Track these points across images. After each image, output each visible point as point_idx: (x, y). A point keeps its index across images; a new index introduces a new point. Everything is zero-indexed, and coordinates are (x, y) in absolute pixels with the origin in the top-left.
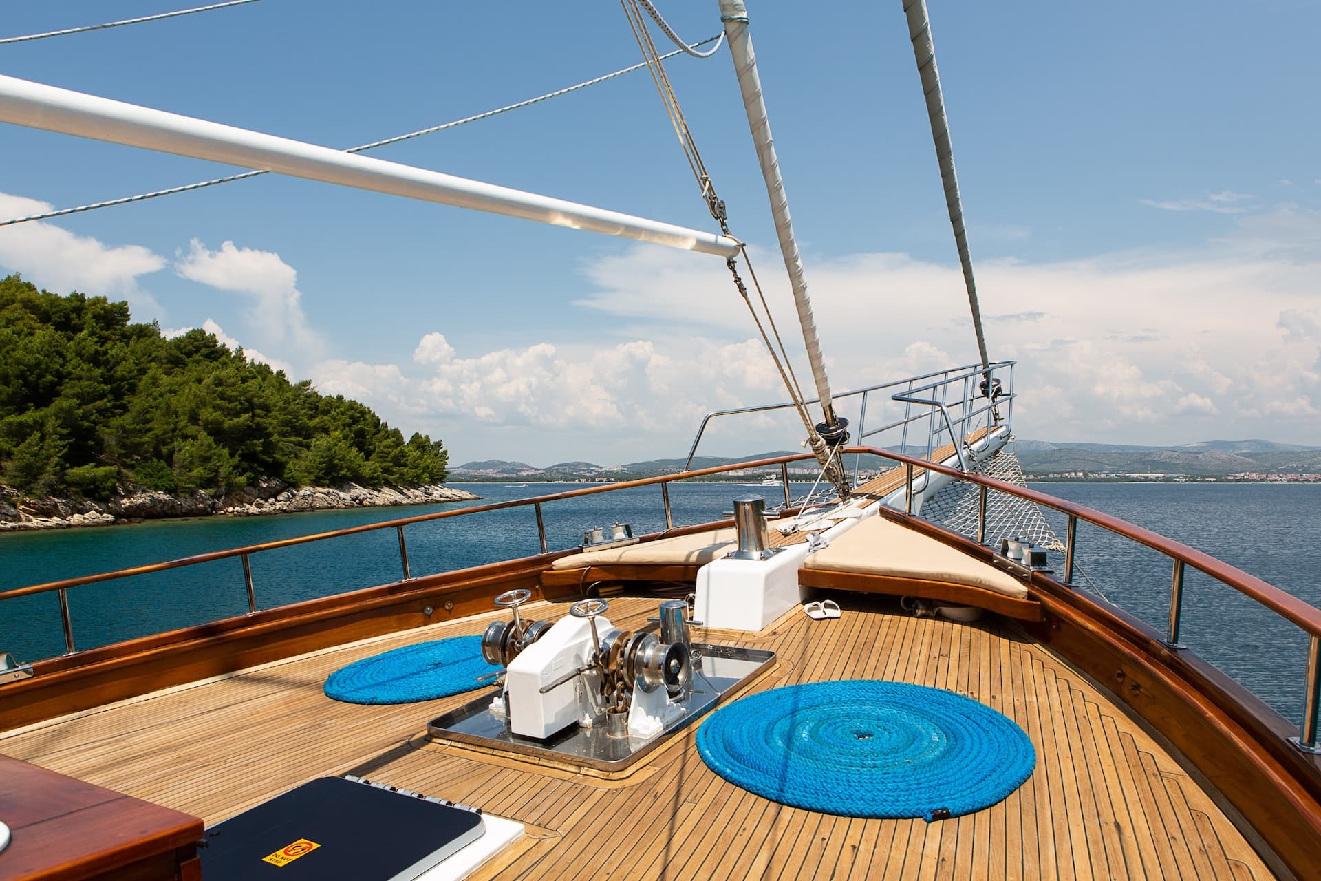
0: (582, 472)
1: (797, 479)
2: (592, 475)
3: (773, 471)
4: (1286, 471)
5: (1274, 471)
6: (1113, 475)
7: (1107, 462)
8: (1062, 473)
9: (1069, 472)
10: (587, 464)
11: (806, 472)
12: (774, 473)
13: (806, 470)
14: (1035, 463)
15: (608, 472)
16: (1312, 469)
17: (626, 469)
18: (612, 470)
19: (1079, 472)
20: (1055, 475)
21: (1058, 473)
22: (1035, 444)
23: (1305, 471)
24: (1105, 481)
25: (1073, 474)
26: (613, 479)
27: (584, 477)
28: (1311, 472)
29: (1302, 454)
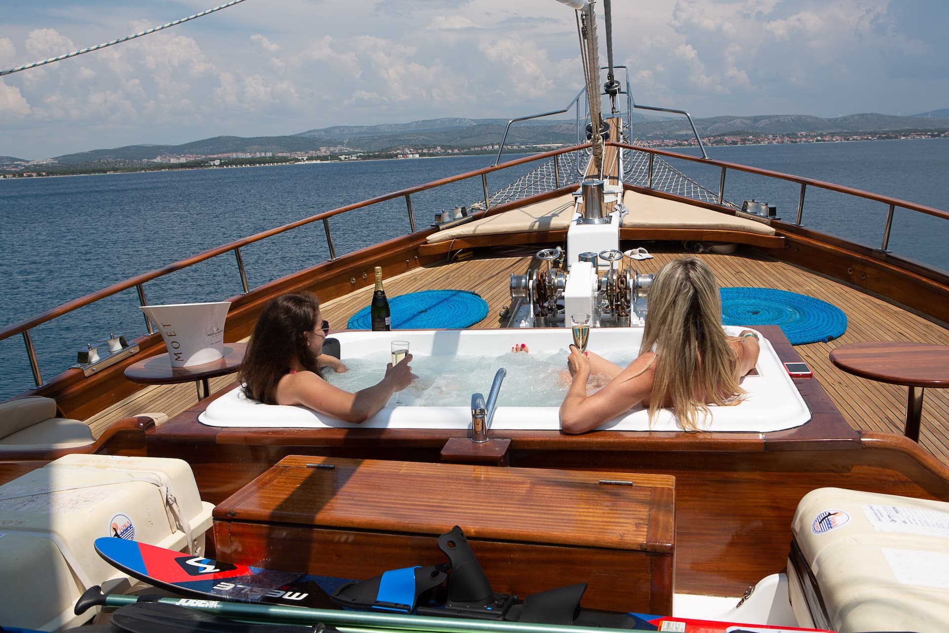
0: (5, 167)
1: (241, 164)
2: (17, 170)
3: (215, 156)
4: (652, 138)
5: (644, 138)
6: (523, 147)
7: (518, 135)
8: (481, 146)
9: (488, 146)
10: (11, 158)
11: (248, 156)
12: (217, 159)
13: (249, 154)
14: (459, 139)
15: (36, 165)
16: (670, 136)
17: (56, 162)
18: (41, 163)
19: (496, 144)
20: (476, 149)
21: (478, 147)
22: (458, 121)
23: (666, 138)
24: (517, 153)
25: (491, 147)
26: (44, 174)
27: (9, 172)
28: (670, 139)
29: (663, 124)
